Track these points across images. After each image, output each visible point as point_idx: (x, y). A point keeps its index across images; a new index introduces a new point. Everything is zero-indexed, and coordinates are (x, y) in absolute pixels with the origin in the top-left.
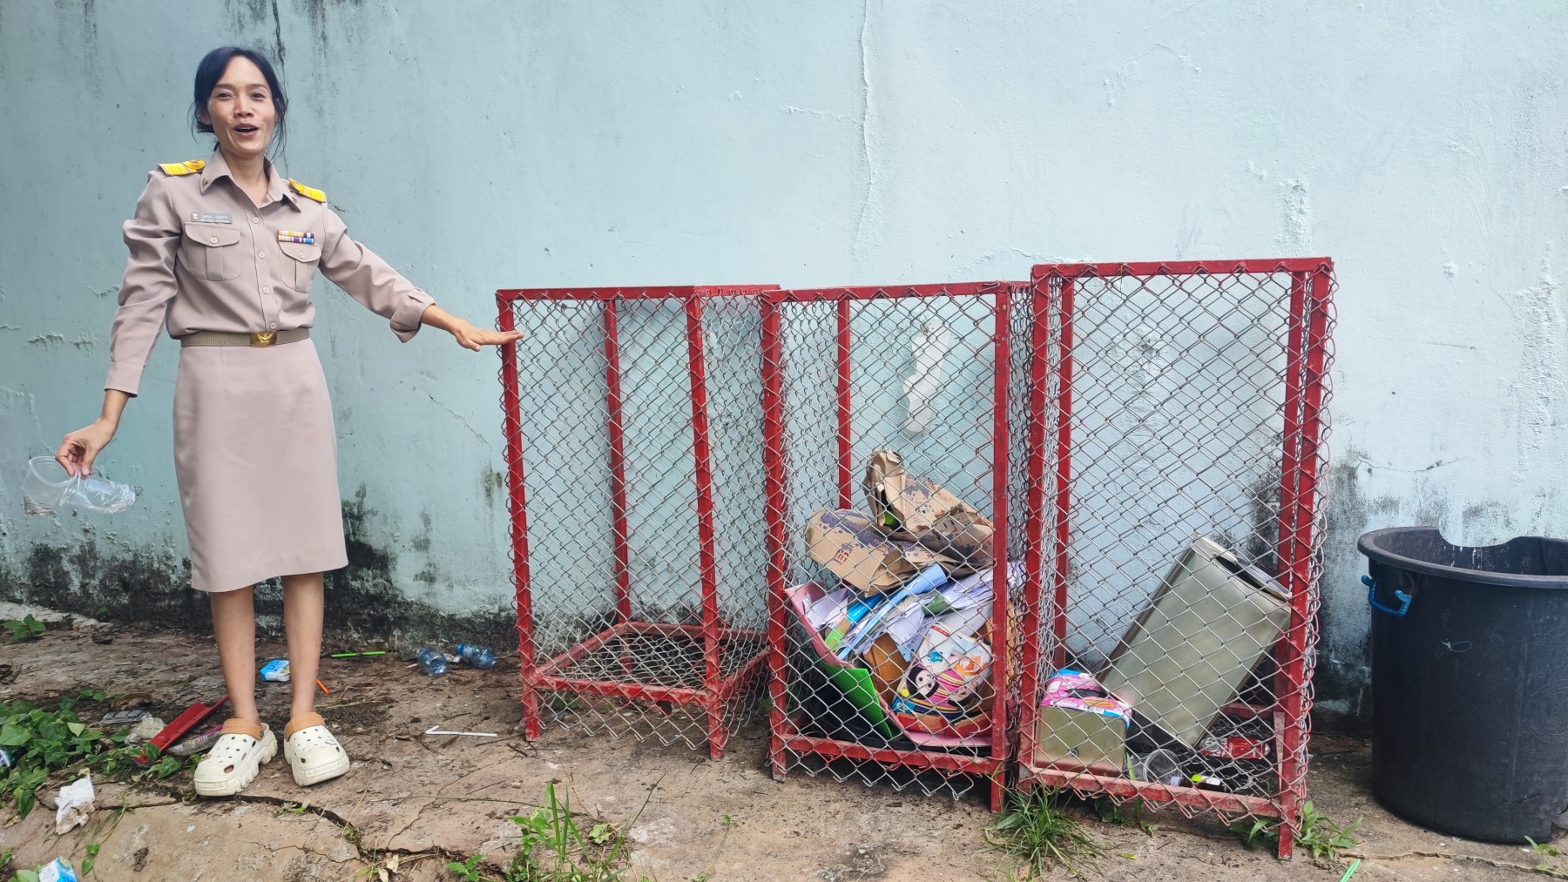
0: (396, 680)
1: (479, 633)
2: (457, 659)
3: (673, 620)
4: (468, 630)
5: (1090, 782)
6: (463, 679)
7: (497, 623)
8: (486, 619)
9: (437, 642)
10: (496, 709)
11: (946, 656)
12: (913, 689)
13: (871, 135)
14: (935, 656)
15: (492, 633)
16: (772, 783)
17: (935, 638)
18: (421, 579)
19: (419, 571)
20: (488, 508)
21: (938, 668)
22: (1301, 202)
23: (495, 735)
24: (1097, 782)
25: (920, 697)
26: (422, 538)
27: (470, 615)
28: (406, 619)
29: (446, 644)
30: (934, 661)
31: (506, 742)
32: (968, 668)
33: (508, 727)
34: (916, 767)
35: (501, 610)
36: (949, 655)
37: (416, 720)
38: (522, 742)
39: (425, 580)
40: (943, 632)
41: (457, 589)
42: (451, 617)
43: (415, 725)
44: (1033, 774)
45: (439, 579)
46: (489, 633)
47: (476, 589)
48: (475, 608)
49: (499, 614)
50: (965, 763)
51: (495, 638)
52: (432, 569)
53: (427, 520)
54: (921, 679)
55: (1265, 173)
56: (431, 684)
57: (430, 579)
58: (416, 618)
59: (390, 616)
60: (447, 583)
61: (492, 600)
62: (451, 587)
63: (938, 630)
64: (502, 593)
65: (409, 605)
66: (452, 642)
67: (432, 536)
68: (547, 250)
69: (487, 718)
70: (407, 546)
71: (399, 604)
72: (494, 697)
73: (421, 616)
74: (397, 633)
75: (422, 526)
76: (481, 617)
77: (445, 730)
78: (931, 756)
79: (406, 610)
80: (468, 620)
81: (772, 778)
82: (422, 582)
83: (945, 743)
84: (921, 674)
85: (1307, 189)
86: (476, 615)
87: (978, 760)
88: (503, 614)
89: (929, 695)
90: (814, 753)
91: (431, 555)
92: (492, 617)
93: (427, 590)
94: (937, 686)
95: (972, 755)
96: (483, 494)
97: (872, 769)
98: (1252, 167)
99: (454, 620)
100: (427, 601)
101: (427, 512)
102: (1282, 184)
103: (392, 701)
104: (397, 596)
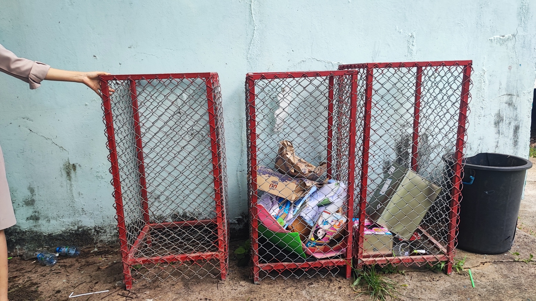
0: (30, 271)
1: (67, 240)
2: (57, 255)
3: (170, 220)
4: (60, 240)
5: (384, 260)
6: (68, 264)
7: (77, 234)
8: (70, 233)
9: (43, 248)
10: (97, 276)
11: (330, 222)
12: (316, 237)
13: (254, 9)
14: (326, 222)
15: (74, 239)
16: (255, 285)
17: (325, 216)
18: (30, 219)
19: (29, 215)
20: (68, 181)
21: (326, 227)
22: (413, 41)
23: (108, 291)
24: (387, 260)
25: (319, 240)
26: (30, 199)
27: (61, 233)
28: (24, 240)
29: (48, 249)
30: (325, 225)
31: (117, 293)
32: (338, 225)
33: (111, 285)
34: (317, 267)
35: (79, 228)
36: (331, 221)
37: (59, 292)
38: (125, 292)
39: (33, 220)
40: (328, 213)
41: (53, 222)
42: (50, 235)
43: (59, 295)
44: (363, 262)
45: (42, 218)
46: (73, 239)
47: (64, 220)
48: (64, 229)
49: (78, 230)
50: (337, 262)
51: (76, 241)
52: (37, 214)
53: (32, 190)
54: (319, 233)
55: (401, 31)
56: (51, 270)
57: (36, 218)
58: (29, 238)
59: (13, 240)
60: (47, 219)
61: (74, 224)
62: (49, 221)
63: (326, 212)
64: (79, 220)
65: (24, 233)
66: (51, 247)
67: (36, 198)
68: (94, 56)
69: (97, 283)
70: (21, 204)
71: (18, 233)
72: (91, 270)
73: (32, 237)
74: (18, 247)
75: (29, 194)
76: (67, 233)
77: (78, 294)
78: (323, 262)
79: (23, 235)
80: (61, 235)
81: (254, 284)
82: (31, 221)
83: (328, 255)
84: (320, 231)
85: (415, 37)
86: (64, 232)
87: (342, 260)
88: (80, 230)
89: (322, 239)
90: (274, 270)
91: (36, 207)
92: (74, 232)
93: (34, 224)
94: (326, 234)
95: (339, 258)
96: (65, 175)
97: (298, 272)
98: (397, 29)
99: (52, 236)
100: (35, 229)
101: (31, 187)
102: (407, 35)
103: (36, 284)
104: (16, 229)
